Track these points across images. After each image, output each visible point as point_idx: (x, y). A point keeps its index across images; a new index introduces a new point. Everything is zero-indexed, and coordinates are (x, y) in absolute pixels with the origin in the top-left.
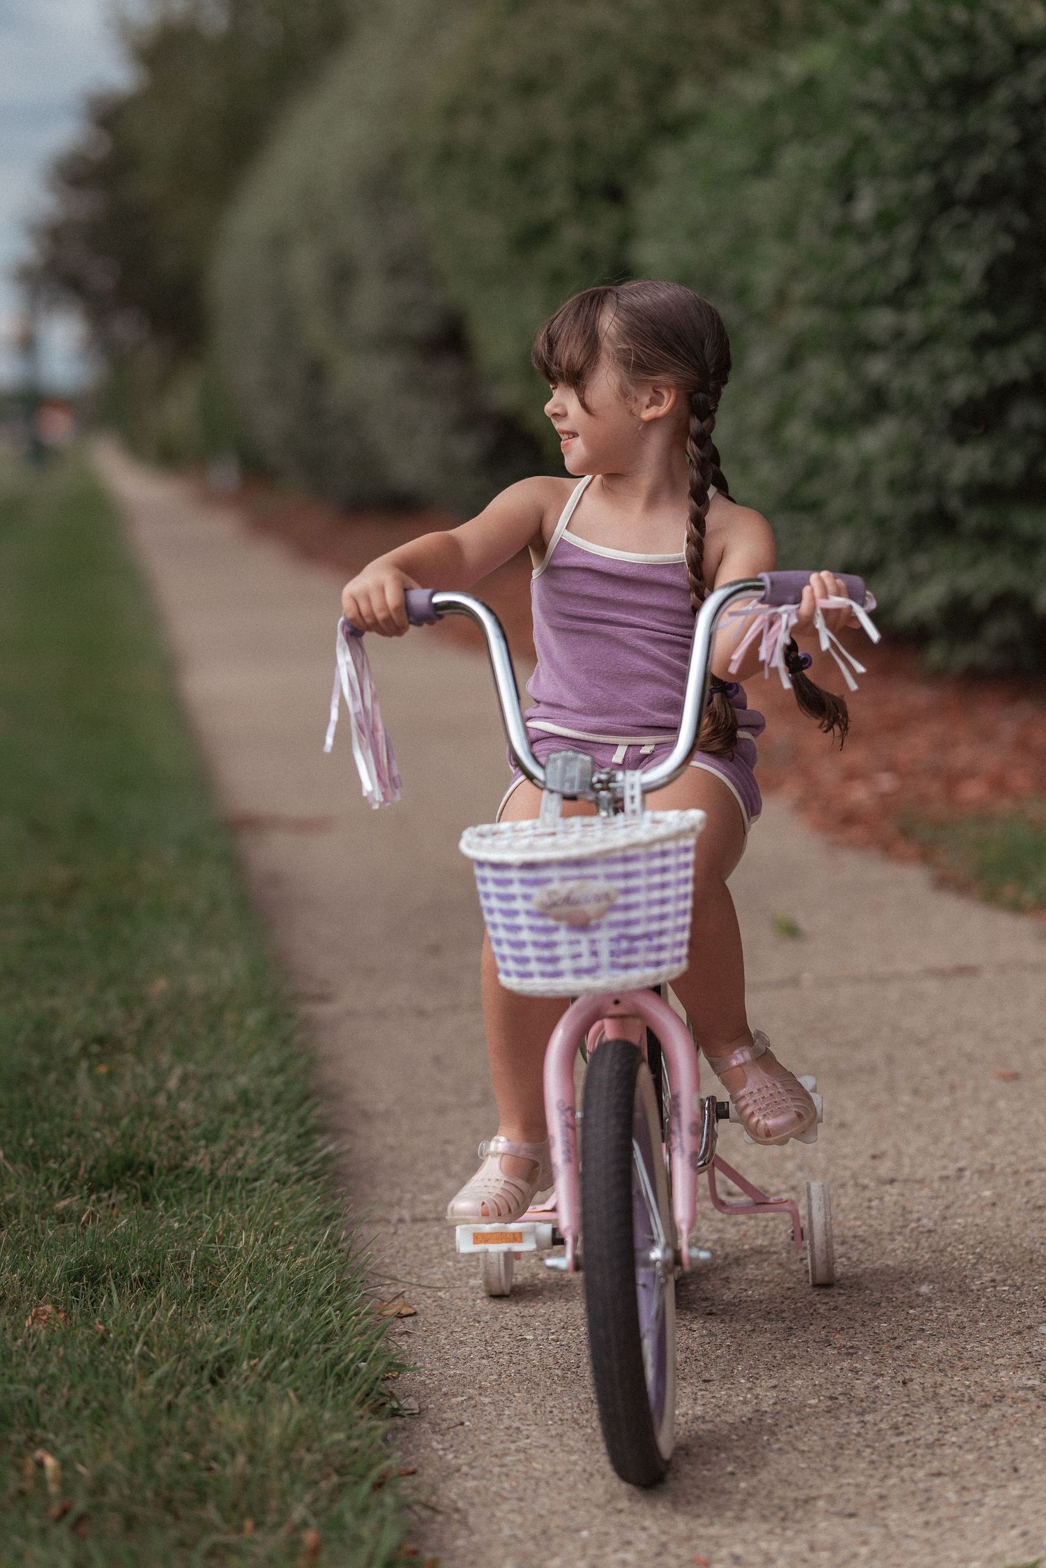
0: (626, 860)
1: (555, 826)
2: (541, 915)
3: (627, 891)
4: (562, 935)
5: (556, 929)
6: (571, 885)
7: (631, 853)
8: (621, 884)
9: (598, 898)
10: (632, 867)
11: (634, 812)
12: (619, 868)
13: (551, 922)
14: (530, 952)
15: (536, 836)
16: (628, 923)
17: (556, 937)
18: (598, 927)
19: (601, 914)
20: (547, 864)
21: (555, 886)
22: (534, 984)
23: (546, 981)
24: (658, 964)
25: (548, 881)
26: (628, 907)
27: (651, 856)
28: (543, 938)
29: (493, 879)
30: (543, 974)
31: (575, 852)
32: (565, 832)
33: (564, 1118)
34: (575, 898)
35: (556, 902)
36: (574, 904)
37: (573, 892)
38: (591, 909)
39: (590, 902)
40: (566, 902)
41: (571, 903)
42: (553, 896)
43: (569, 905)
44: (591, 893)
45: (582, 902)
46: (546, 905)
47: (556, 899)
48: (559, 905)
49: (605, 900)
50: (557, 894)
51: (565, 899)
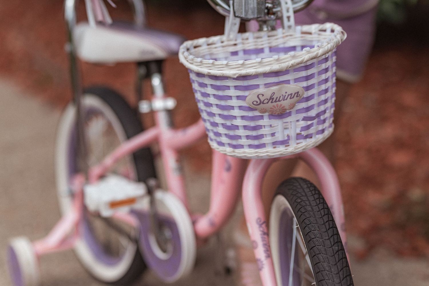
0: (307, 67)
1: (236, 40)
2: (250, 109)
3: (308, 88)
4: (265, 121)
5: (262, 117)
6: (274, 88)
8: (305, 84)
9: (291, 96)
10: (310, 72)
11: (290, 27)
12: (304, 74)
13: (257, 113)
14: (241, 132)
15: (223, 47)
16: (308, 109)
17: (261, 122)
18: (289, 114)
19: (293, 106)
20: (256, 76)
21: (262, 90)
22: (244, 152)
23: (252, 150)
24: (323, 131)
26: (308, 99)
27: (320, 63)
28: (252, 124)
29: (211, 85)
30: (250, 146)
31: (276, 67)
32: (243, 44)
33: (261, 229)
34: (277, 98)
35: (262, 101)
36: (276, 101)
37: (274, 93)
38: (286, 104)
39: (286, 99)
40: (271, 100)
41: (273, 101)
42: (260, 96)
43: (272, 102)
44: (286, 93)
45: (280, 100)
46: (255, 103)
47: (262, 99)
48: (265, 102)
49: (297, 96)
50: (263, 95)
51: (270, 99)
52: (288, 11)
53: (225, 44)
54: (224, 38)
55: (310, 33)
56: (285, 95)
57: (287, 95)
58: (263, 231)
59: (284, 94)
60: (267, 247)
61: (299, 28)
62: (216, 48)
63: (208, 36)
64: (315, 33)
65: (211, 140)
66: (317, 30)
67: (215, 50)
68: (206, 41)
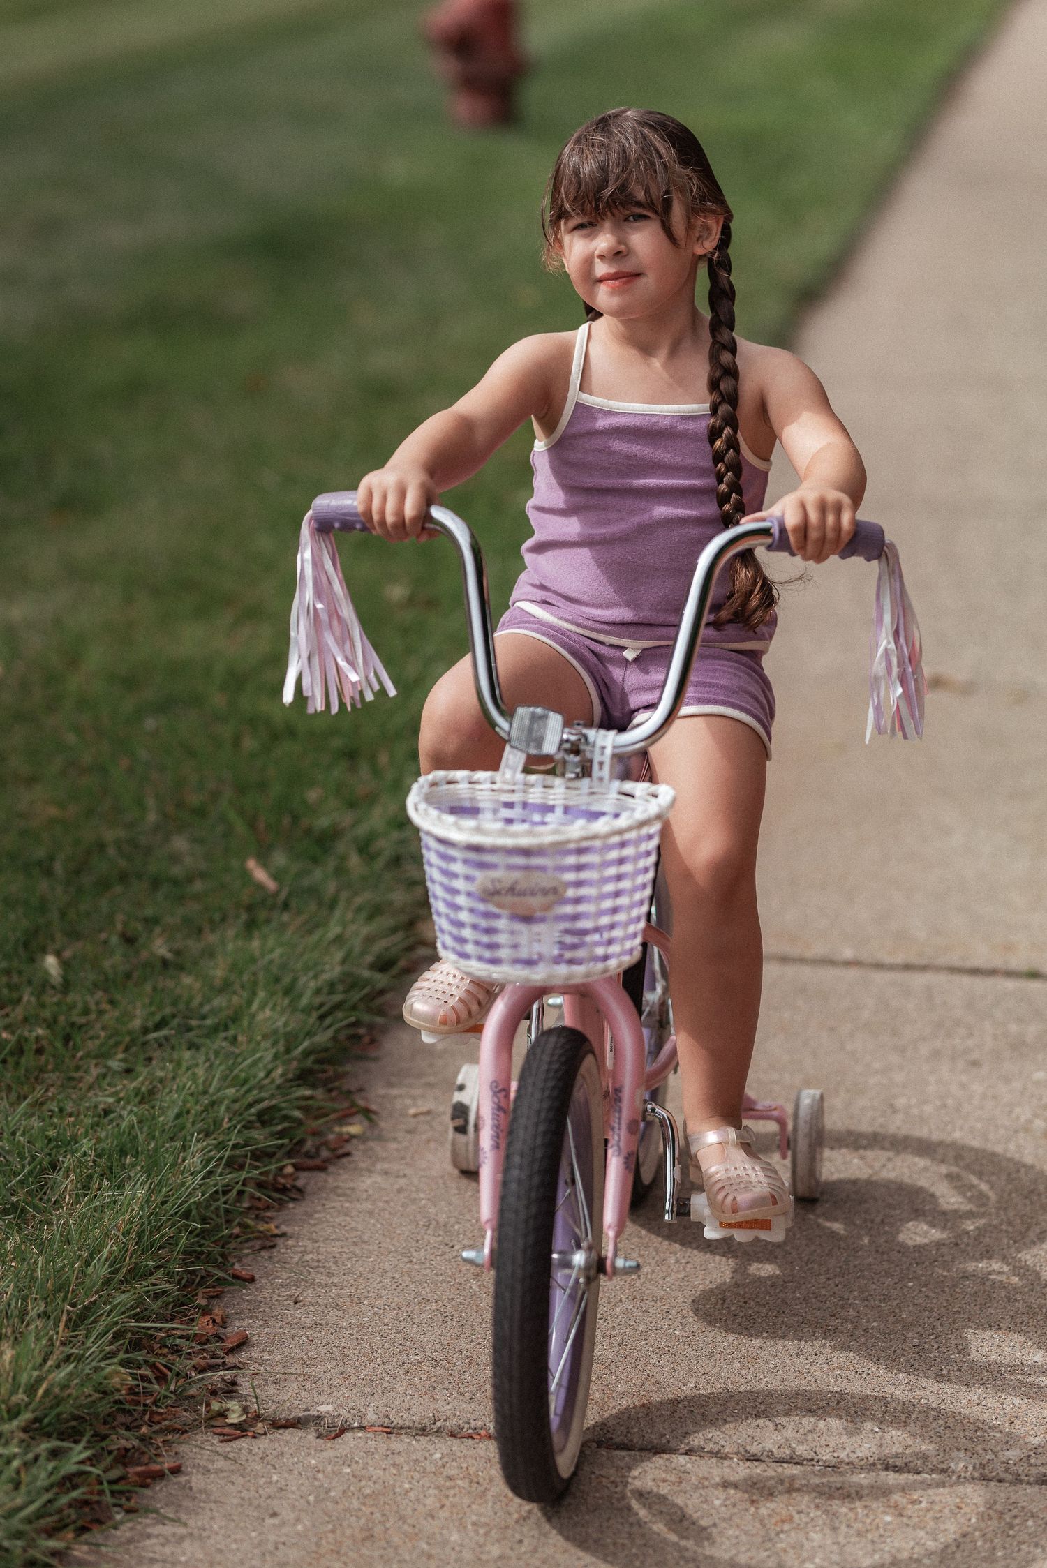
0: (581, 851)
1: (516, 784)
2: (483, 899)
3: (578, 884)
4: (503, 923)
5: (497, 916)
6: (517, 875)
7: (584, 844)
8: (571, 876)
9: (545, 892)
10: (584, 859)
11: (601, 779)
12: (571, 860)
13: (492, 908)
14: (467, 933)
15: (493, 790)
17: (497, 924)
18: (541, 920)
20: (494, 850)
21: (499, 872)
22: (471, 966)
23: (483, 965)
25: (494, 866)
26: (576, 901)
27: (607, 848)
28: (484, 923)
30: (480, 958)
31: (524, 842)
32: (525, 792)
33: (496, 1100)
34: (522, 889)
35: (499, 890)
36: (519, 895)
37: (518, 881)
38: (535, 902)
39: (537, 895)
40: (512, 892)
41: (516, 894)
42: (497, 883)
43: (513, 895)
44: (538, 885)
45: (527, 894)
46: (488, 891)
47: (499, 887)
48: (503, 892)
49: (554, 894)
50: (501, 882)
51: (511, 890)
52: (602, 752)
53: (495, 787)
54: (497, 776)
55: (632, 796)
56: (535, 889)
57: (538, 888)
58: (498, 1104)
59: (534, 886)
61: (616, 784)
62: (481, 790)
63: (473, 768)
64: (641, 797)
66: (644, 793)
67: (479, 793)
68: (470, 777)
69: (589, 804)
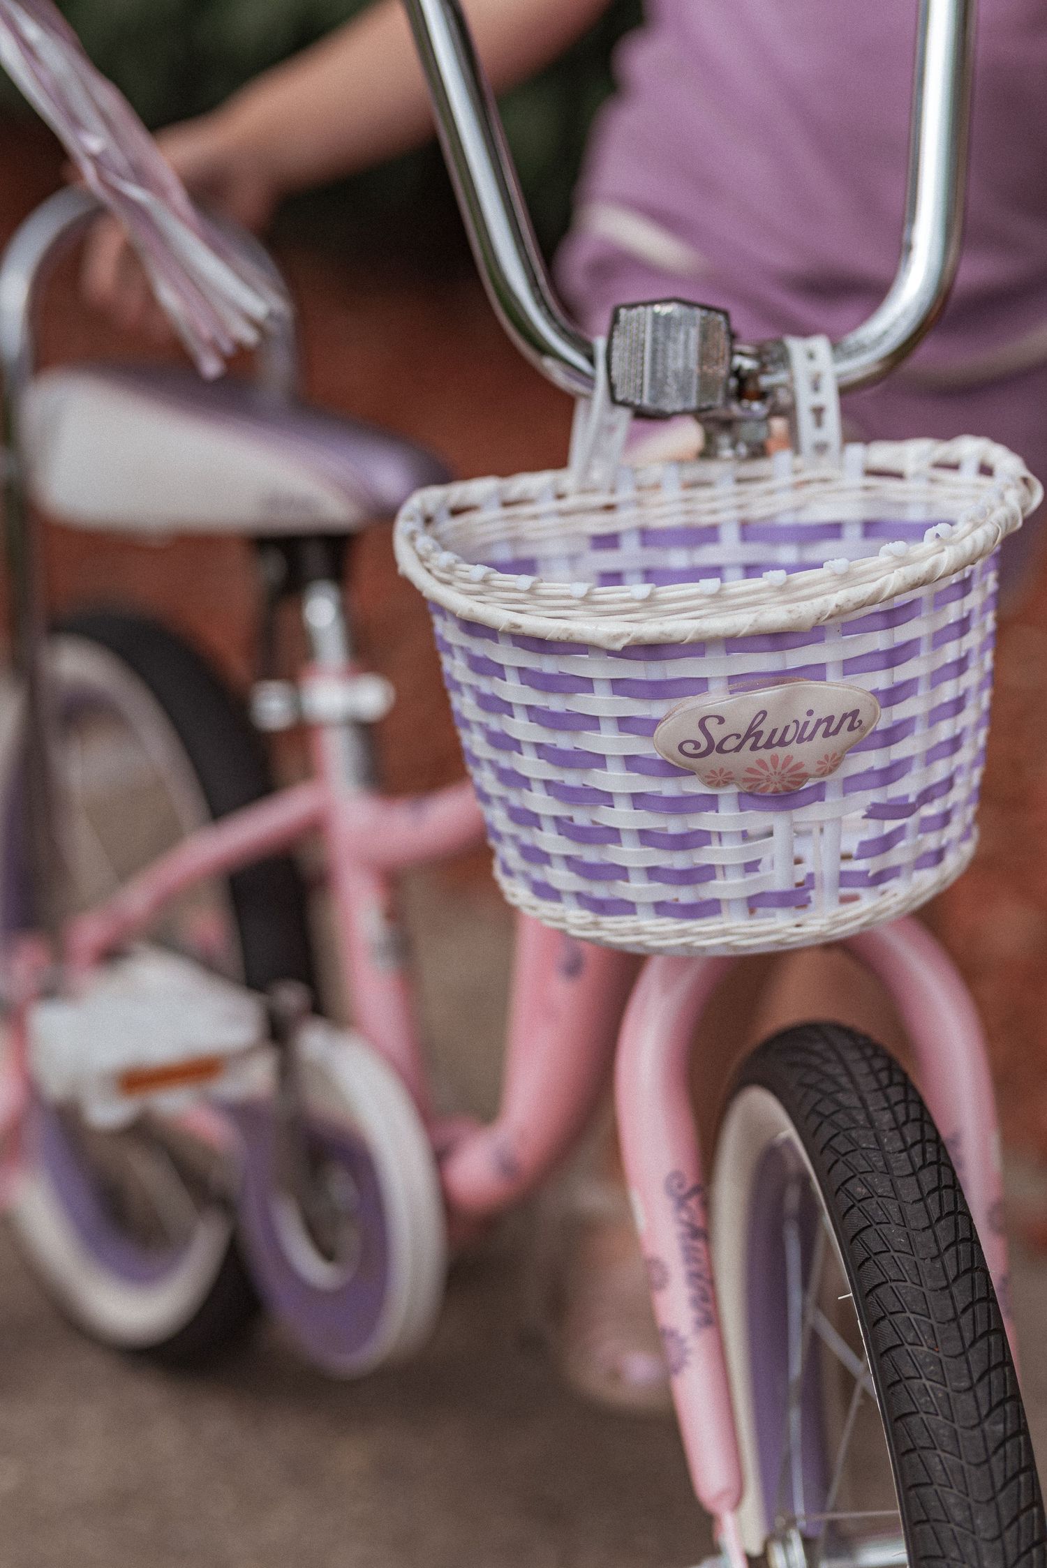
0: (893, 617)
2: (669, 770)
3: (892, 696)
4: (725, 818)
5: (711, 803)
6: (766, 696)
8: (881, 680)
9: (829, 726)
11: (821, 448)
12: (879, 641)
13: (694, 787)
14: (628, 853)
15: (563, 514)
16: (889, 774)
17: (705, 821)
18: (818, 794)
19: (833, 763)
20: (697, 647)
21: (716, 700)
22: (638, 931)
23: (670, 925)
24: (938, 856)
25: (700, 685)
26: (891, 736)
28: (674, 825)
29: (521, 670)
30: (661, 908)
31: (776, 615)
32: (639, 503)
33: (685, 1216)
34: (774, 731)
35: (717, 742)
36: (769, 745)
37: (764, 713)
38: (806, 754)
39: (810, 738)
40: (751, 741)
41: (761, 743)
42: (711, 725)
43: (754, 748)
44: (810, 713)
45: (788, 738)
46: (689, 748)
47: (717, 733)
48: (726, 747)
49: (851, 728)
50: (721, 720)
51: (748, 736)
52: (816, 387)
53: (571, 502)
54: (567, 479)
55: (899, 476)
56: (806, 723)
57: (813, 720)
58: (690, 1225)
59: (803, 718)
60: (702, 1283)
61: (856, 452)
62: (535, 517)
63: (505, 472)
64: (917, 475)
65: (508, 872)
66: (924, 465)
67: (532, 524)
68: (500, 491)
69: (798, 509)
